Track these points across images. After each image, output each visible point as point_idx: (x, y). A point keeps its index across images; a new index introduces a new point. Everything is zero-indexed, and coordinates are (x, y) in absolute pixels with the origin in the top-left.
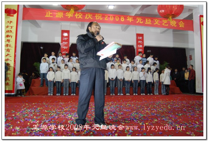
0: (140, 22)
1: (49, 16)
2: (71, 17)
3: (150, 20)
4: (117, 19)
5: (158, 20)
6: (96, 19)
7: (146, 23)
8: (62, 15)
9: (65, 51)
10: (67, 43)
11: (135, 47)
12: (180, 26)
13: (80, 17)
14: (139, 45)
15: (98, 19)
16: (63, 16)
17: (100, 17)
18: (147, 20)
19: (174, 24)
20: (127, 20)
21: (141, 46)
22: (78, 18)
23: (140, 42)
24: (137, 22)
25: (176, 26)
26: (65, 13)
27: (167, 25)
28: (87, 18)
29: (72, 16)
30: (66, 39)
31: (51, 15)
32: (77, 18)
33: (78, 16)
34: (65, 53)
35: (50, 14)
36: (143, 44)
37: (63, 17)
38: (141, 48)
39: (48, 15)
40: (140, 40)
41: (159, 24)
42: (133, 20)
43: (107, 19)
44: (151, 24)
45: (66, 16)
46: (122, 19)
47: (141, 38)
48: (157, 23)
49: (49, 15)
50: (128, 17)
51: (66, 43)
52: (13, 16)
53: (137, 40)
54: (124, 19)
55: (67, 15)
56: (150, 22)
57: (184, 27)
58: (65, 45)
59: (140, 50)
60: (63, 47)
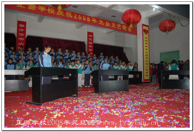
0: (102, 24)
2: (43, 11)
3: (109, 23)
4: (84, 19)
5: (114, 24)
6: (67, 16)
7: (106, 25)
9: (21, 43)
10: (24, 34)
11: (86, 43)
12: (129, 31)
13: (52, 12)
14: (89, 42)
15: (68, 16)
17: (71, 15)
18: (107, 23)
19: (125, 29)
20: (92, 20)
21: (91, 43)
22: (51, 13)
23: (90, 39)
24: (100, 24)
25: (126, 30)
27: (121, 29)
28: (59, 15)
29: (45, 10)
30: (22, 30)
32: (49, 12)
34: (21, 44)
36: (92, 42)
38: (91, 45)
40: (91, 38)
41: (115, 27)
42: (96, 21)
43: (76, 17)
44: (109, 26)
45: (39, 9)
46: (89, 20)
47: (91, 36)
48: (113, 26)
50: (93, 18)
51: (22, 34)
53: (88, 37)
54: (90, 20)
56: (109, 25)
57: (131, 31)
58: (22, 37)
59: (90, 46)
60: (19, 39)
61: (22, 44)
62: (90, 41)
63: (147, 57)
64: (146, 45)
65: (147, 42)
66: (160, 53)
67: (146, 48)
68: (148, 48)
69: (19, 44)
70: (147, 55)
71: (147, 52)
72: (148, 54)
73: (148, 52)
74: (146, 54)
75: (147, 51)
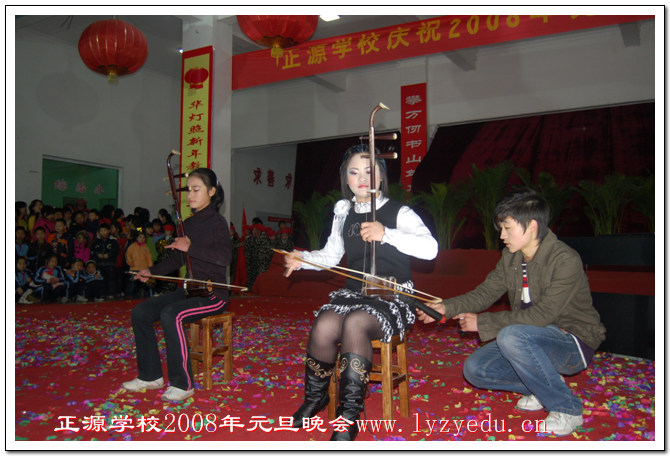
1: (292, 65)
2: (346, 53)
8: (324, 54)
9: (414, 156)
10: (420, 127)
13: (372, 47)
15: (426, 40)
16: (326, 56)
22: (367, 52)
26: (331, 44)
28: (394, 47)
29: (350, 50)
30: (415, 113)
31: (295, 61)
32: (363, 53)
33: (367, 47)
34: (414, 160)
35: (293, 57)
37: (325, 59)
39: (289, 63)
45: (334, 53)
49: (292, 61)
51: (415, 128)
52: (201, 86)
55: (336, 50)
58: (414, 137)
60: (408, 144)
61: (417, 158)
69: (408, 161)
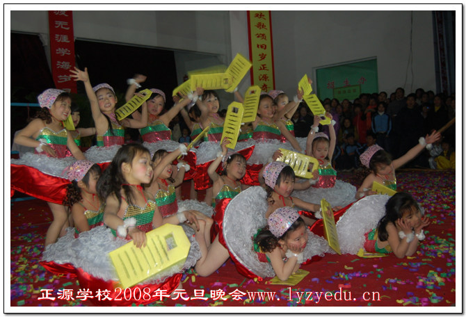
11: (46, 41)
14: (57, 36)
21: (65, 39)
36: (70, 33)
38: (63, 45)
40: (61, 18)
53: (52, 18)
59: (63, 52)
62: (62, 32)
63: (265, 86)
64: (261, 41)
65: (262, 31)
66: (317, 70)
67: (262, 51)
68: (268, 52)
70: (265, 77)
71: (264, 67)
72: (270, 74)
73: (269, 66)
74: (263, 72)
75: (263, 62)
